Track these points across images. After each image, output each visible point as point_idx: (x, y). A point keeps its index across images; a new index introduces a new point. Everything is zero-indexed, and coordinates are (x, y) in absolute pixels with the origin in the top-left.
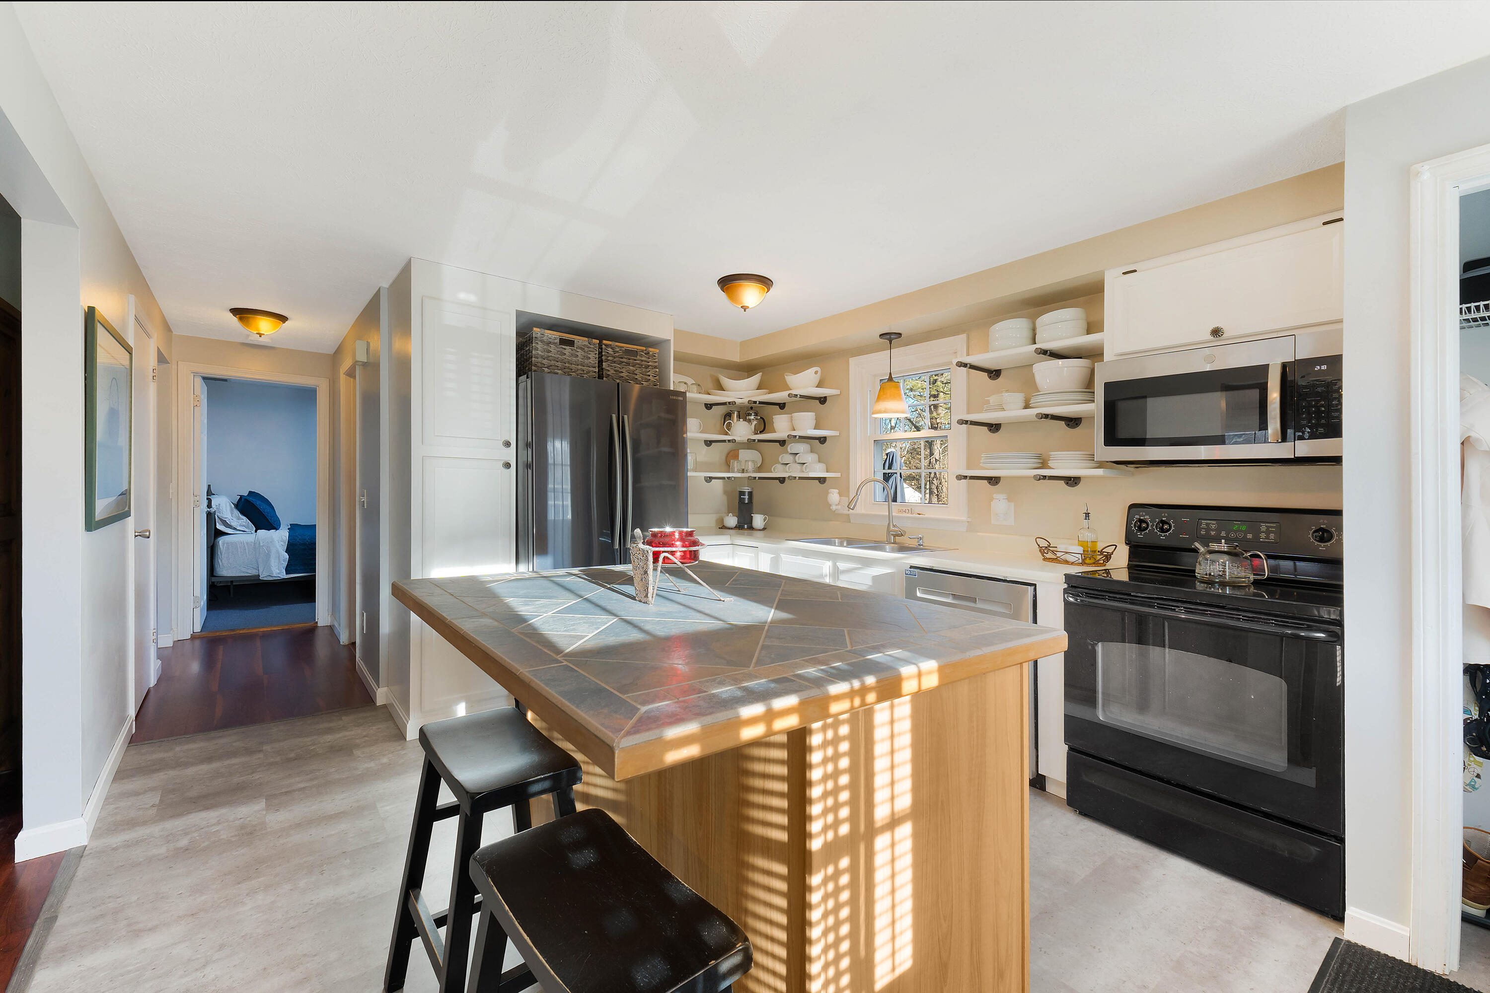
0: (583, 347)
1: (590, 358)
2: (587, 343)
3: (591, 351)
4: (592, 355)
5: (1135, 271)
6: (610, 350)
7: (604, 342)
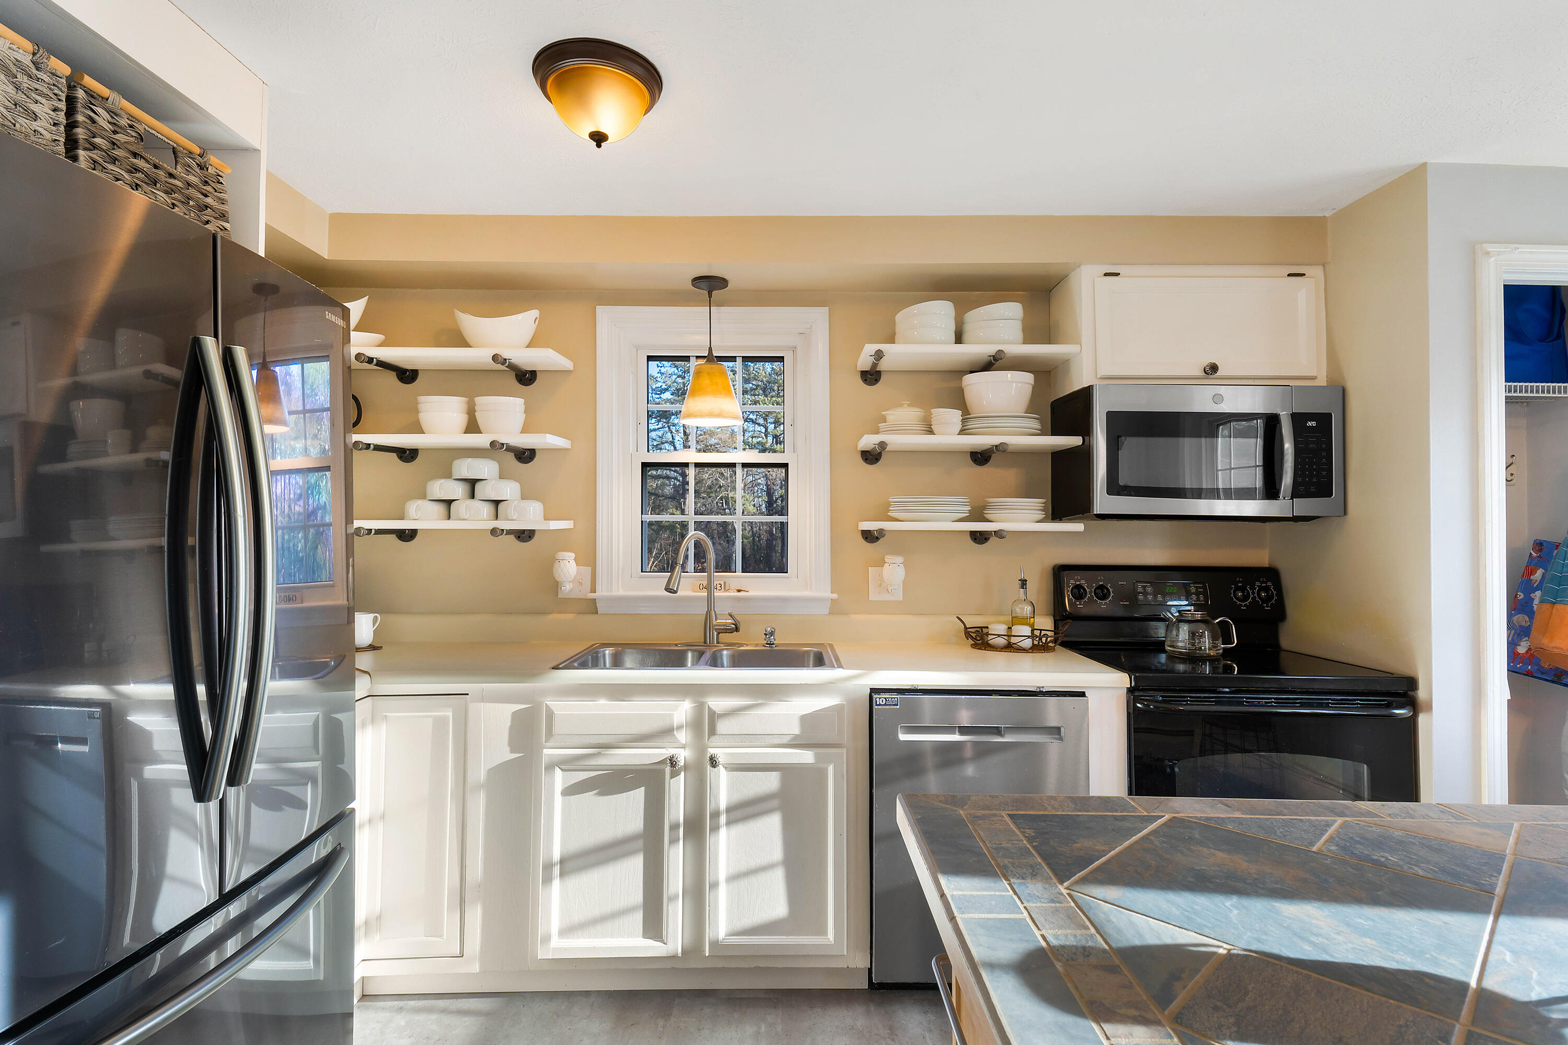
0: (14, 69)
1: (35, 117)
2: (27, 60)
3: (41, 94)
4: (43, 109)
5: (1117, 274)
6: (103, 117)
7: (88, 81)
